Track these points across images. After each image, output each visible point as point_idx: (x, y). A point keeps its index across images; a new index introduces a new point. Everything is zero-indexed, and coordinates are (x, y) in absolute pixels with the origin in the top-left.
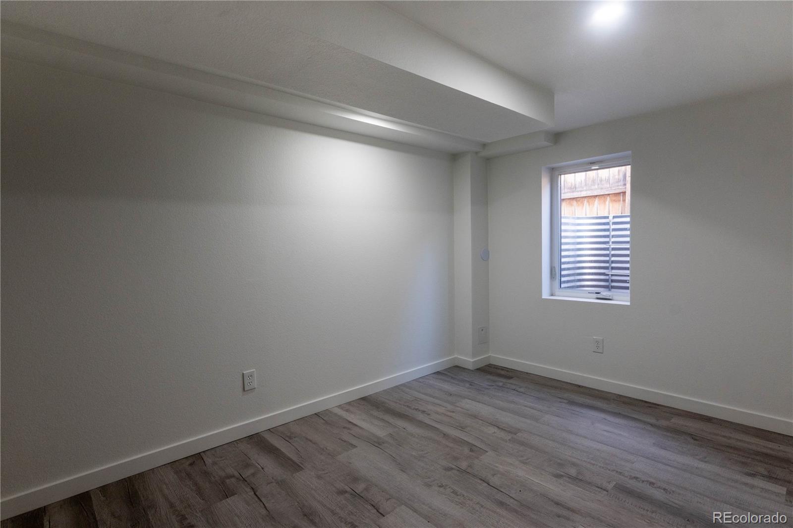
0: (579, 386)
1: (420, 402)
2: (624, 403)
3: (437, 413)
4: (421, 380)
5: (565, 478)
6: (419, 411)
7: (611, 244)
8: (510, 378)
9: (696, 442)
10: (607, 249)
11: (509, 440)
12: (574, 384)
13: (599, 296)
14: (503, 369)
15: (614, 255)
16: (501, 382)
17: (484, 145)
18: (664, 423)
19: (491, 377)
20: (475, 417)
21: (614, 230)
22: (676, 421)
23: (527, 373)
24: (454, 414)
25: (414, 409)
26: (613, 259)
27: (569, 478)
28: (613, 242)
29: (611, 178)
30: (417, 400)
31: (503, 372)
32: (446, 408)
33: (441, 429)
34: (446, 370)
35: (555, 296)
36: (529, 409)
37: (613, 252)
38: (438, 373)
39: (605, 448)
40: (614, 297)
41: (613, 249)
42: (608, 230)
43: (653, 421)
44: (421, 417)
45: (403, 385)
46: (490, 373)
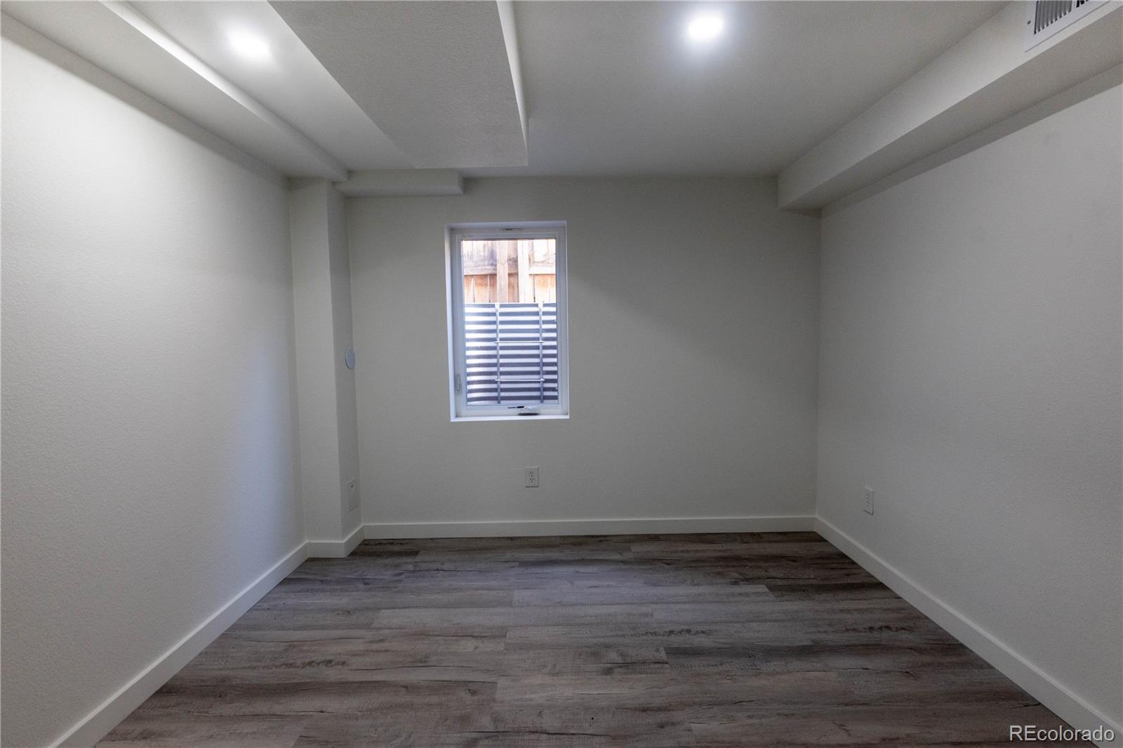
0: (511, 539)
1: (305, 648)
2: (574, 544)
3: (354, 654)
4: (266, 605)
5: (616, 670)
6: (319, 664)
7: (498, 341)
8: (414, 553)
9: (670, 566)
10: (494, 348)
11: (505, 649)
12: (504, 538)
13: (523, 411)
14: (392, 542)
15: (503, 356)
16: (408, 563)
17: (350, 173)
18: (627, 556)
19: (387, 561)
20: (422, 634)
21: (502, 323)
22: (638, 549)
23: (432, 539)
24: (386, 645)
25: (304, 666)
26: (502, 361)
27: (620, 667)
28: (502, 339)
29: (475, 253)
30: (294, 646)
31: (396, 548)
32: (362, 638)
33: (389, 679)
34: (295, 572)
35: (461, 416)
36: (485, 592)
37: (502, 352)
38: (286, 581)
39: (613, 609)
40: (542, 411)
41: (503, 348)
42: (494, 323)
43: (617, 557)
44: (332, 674)
45: (234, 627)
46: (379, 555)
